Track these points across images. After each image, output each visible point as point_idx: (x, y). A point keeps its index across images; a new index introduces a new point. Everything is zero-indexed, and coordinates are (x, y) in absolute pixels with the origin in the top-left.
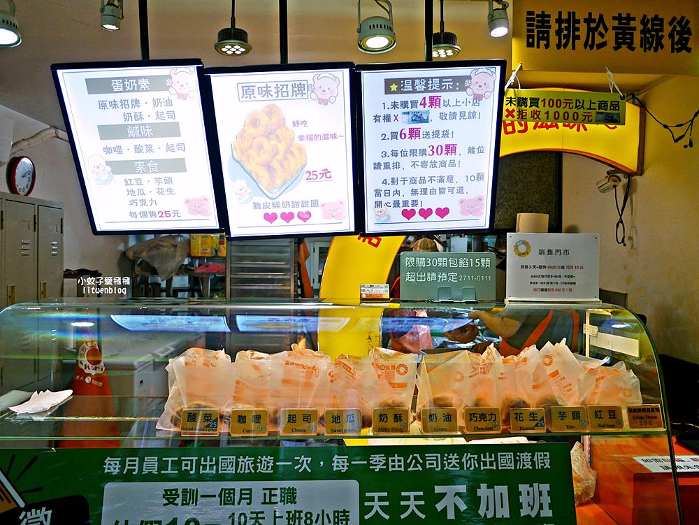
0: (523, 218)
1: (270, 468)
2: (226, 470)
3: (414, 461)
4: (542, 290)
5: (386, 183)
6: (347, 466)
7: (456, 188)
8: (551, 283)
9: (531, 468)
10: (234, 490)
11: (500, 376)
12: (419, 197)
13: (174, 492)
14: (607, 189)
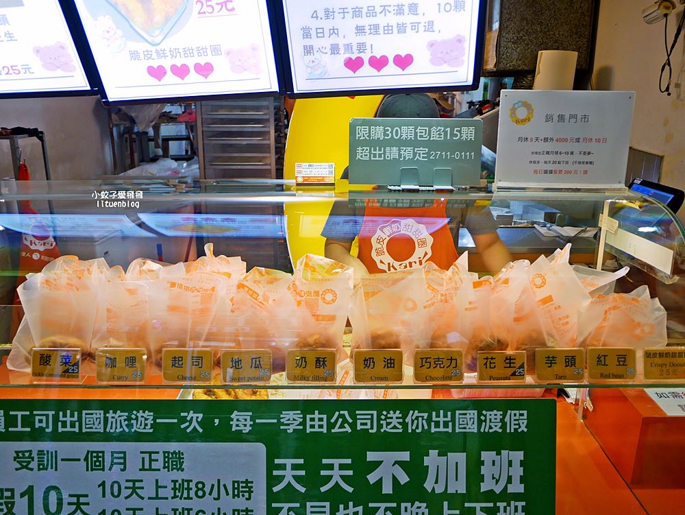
0: (546, 58)
1: (149, 426)
2: (92, 428)
3: (340, 420)
4: (546, 172)
5: (317, 17)
6: (251, 425)
7: (422, 24)
8: (559, 163)
9: (500, 431)
10: (103, 452)
11: (469, 306)
12: (368, 39)
13: (27, 454)
14: (656, 19)
